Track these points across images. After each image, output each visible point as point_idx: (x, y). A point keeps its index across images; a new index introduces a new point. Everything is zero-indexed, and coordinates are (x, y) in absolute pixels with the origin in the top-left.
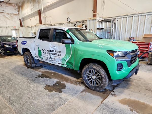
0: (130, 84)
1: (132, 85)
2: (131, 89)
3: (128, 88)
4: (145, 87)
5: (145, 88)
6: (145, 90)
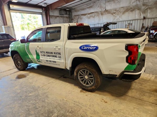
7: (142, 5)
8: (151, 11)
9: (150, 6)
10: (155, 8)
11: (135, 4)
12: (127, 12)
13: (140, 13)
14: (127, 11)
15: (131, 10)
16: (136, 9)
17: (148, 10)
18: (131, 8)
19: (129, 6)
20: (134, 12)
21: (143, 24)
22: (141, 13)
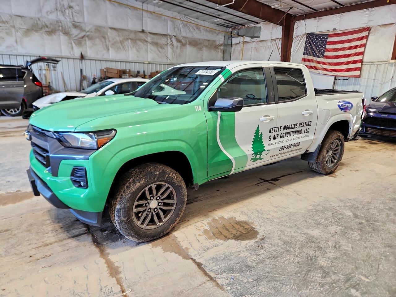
0: (53, 222)
1: (48, 222)
2: (42, 212)
3: (49, 211)
4: (15, 235)
5: (14, 233)
6: (10, 228)
7: (70, 24)
8: (93, 44)
9: (88, 32)
10: (98, 40)
11: (53, 17)
12: (37, 34)
13: (71, 43)
14: (36, 31)
15: (47, 29)
16: (59, 30)
17: (85, 40)
18: (47, 26)
19: (39, 19)
20: (55, 37)
21: (81, 70)
22: (74, 44)
